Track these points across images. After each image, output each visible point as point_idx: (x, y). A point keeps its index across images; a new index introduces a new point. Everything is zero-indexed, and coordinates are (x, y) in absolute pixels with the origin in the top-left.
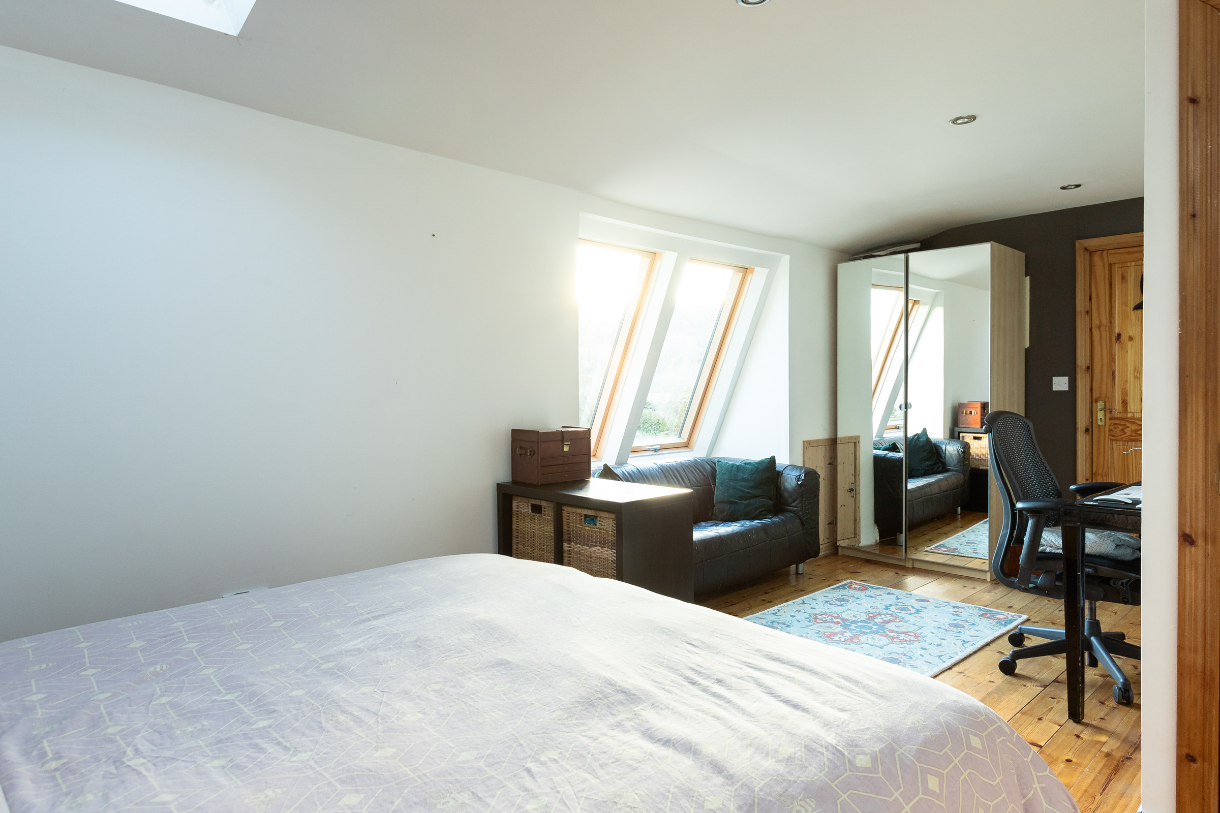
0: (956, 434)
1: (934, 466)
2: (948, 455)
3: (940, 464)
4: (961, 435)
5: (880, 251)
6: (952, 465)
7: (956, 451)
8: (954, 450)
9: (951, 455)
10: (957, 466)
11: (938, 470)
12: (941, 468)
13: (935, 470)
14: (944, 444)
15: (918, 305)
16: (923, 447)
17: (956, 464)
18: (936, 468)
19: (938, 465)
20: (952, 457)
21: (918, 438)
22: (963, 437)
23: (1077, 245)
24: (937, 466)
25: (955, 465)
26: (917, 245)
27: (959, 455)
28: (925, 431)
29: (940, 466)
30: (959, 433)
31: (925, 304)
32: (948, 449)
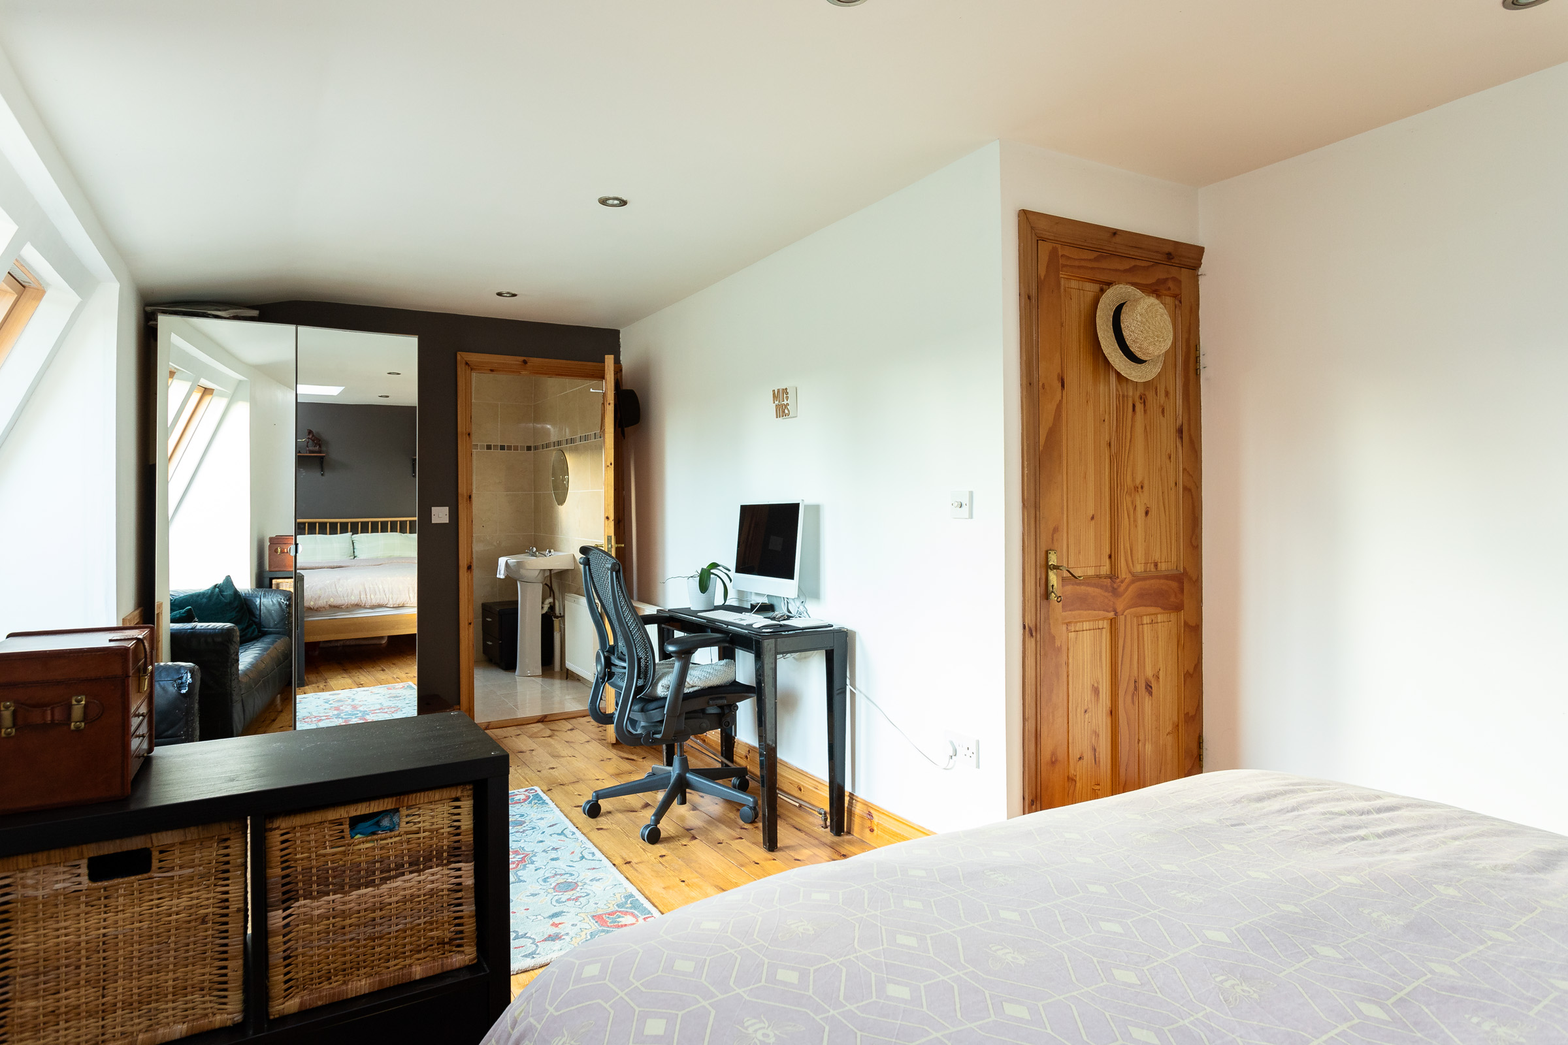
0: (267, 582)
1: (247, 631)
2: (265, 611)
3: (255, 626)
4: (274, 581)
5: (220, 310)
6: (272, 625)
7: (278, 606)
8: (274, 604)
9: (269, 611)
10: (278, 626)
11: (253, 636)
12: (256, 633)
13: (249, 635)
14: (257, 597)
15: (211, 396)
16: (230, 603)
17: (278, 623)
18: (250, 633)
19: (252, 628)
20: (271, 614)
21: (221, 591)
22: (278, 585)
23: (459, 357)
24: (250, 630)
25: (276, 625)
26: (255, 313)
27: (283, 610)
28: (228, 580)
29: (255, 628)
30: (271, 579)
31: (222, 395)
32: (265, 603)
